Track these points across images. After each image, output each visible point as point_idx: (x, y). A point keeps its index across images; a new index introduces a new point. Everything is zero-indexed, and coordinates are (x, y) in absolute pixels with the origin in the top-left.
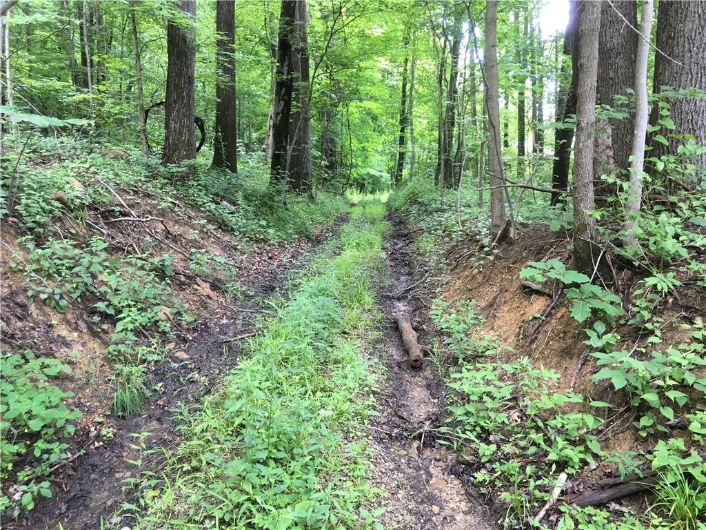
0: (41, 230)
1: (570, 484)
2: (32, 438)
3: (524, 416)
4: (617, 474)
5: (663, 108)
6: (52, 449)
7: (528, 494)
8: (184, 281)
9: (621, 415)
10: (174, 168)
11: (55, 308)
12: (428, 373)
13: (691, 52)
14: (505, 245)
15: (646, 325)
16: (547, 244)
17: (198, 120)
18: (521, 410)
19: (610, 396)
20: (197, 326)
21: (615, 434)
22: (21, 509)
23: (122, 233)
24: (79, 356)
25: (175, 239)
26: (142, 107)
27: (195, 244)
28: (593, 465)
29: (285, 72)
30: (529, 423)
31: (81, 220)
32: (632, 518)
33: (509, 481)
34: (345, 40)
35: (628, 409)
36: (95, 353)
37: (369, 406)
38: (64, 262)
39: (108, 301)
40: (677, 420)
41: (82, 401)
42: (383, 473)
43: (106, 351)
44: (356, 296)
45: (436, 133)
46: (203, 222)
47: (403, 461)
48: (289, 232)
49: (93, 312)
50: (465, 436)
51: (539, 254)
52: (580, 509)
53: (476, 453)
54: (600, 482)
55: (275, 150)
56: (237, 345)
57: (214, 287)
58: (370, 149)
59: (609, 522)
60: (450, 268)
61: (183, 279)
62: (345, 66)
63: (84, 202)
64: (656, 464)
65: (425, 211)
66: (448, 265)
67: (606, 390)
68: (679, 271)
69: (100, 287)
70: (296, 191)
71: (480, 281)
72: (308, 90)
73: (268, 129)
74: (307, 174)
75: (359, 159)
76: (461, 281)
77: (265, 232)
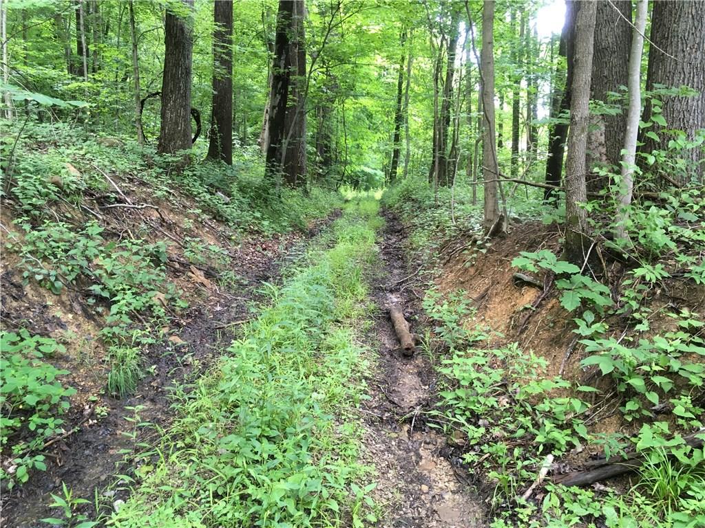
0: (37, 213)
1: (556, 466)
2: (26, 415)
3: (513, 401)
4: (603, 456)
5: (655, 105)
6: (47, 424)
7: (515, 475)
8: (178, 269)
9: (608, 400)
10: (169, 158)
11: (50, 289)
12: (419, 361)
13: (684, 52)
14: (498, 239)
15: (634, 315)
16: (539, 237)
17: (194, 111)
18: (510, 396)
19: (597, 382)
20: (191, 312)
21: (601, 419)
22: (15, 481)
23: (117, 219)
24: (74, 337)
25: (170, 227)
26: (138, 97)
27: (189, 232)
28: (579, 448)
29: (282, 66)
30: (517, 408)
31: (77, 205)
32: (616, 497)
33: (497, 463)
34: (342, 36)
35: (615, 396)
36: (90, 334)
37: (361, 390)
38: (60, 244)
39: (103, 284)
40: (662, 405)
41: (76, 380)
42: (374, 454)
43: (101, 333)
44: (349, 287)
45: (431, 133)
46: (198, 211)
47: (393, 443)
48: (283, 224)
49: (88, 295)
50: (455, 420)
51: (531, 247)
52: (565, 489)
53: (465, 436)
54: (586, 464)
55: (271, 143)
56: (230, 331)
57: (208, 275)
58: (364, 147)
59: (594, 501)
60: (443, 262)
61: (177, 266)
62: (342, 61)
63: (80, 187)
64: (641, 445)
65: (419, 208)
66: (441, 259)
67: (593, 376)
68: (667, 264)
69: (94, 270)
70: (290, 185)
71: (472, 274)
72: (305, 85)
73: (263, 123)
74: (301, 169)
75: (353, 156)
76: (453, 274)
77: (259, 224)
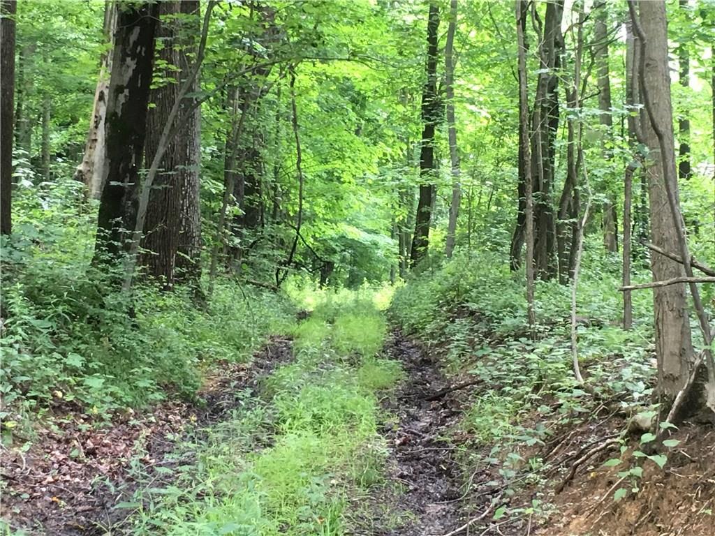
14: (693, 428)
45: (512, 141)
48: (141, 384)
55: (111, 177)
58: (346, 177)
60: (554, 482)
65: (487, 335)
66: (548, 475)
70: (160, 280)
71: (634, 519)
72: (197, 33)
73: (92, 124)
74: (187, 238)
75: (320, 200)
76: (582, 519)
77: (79, 384)
